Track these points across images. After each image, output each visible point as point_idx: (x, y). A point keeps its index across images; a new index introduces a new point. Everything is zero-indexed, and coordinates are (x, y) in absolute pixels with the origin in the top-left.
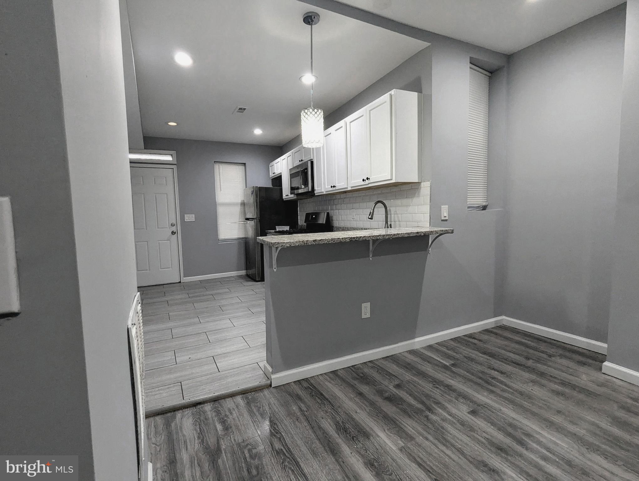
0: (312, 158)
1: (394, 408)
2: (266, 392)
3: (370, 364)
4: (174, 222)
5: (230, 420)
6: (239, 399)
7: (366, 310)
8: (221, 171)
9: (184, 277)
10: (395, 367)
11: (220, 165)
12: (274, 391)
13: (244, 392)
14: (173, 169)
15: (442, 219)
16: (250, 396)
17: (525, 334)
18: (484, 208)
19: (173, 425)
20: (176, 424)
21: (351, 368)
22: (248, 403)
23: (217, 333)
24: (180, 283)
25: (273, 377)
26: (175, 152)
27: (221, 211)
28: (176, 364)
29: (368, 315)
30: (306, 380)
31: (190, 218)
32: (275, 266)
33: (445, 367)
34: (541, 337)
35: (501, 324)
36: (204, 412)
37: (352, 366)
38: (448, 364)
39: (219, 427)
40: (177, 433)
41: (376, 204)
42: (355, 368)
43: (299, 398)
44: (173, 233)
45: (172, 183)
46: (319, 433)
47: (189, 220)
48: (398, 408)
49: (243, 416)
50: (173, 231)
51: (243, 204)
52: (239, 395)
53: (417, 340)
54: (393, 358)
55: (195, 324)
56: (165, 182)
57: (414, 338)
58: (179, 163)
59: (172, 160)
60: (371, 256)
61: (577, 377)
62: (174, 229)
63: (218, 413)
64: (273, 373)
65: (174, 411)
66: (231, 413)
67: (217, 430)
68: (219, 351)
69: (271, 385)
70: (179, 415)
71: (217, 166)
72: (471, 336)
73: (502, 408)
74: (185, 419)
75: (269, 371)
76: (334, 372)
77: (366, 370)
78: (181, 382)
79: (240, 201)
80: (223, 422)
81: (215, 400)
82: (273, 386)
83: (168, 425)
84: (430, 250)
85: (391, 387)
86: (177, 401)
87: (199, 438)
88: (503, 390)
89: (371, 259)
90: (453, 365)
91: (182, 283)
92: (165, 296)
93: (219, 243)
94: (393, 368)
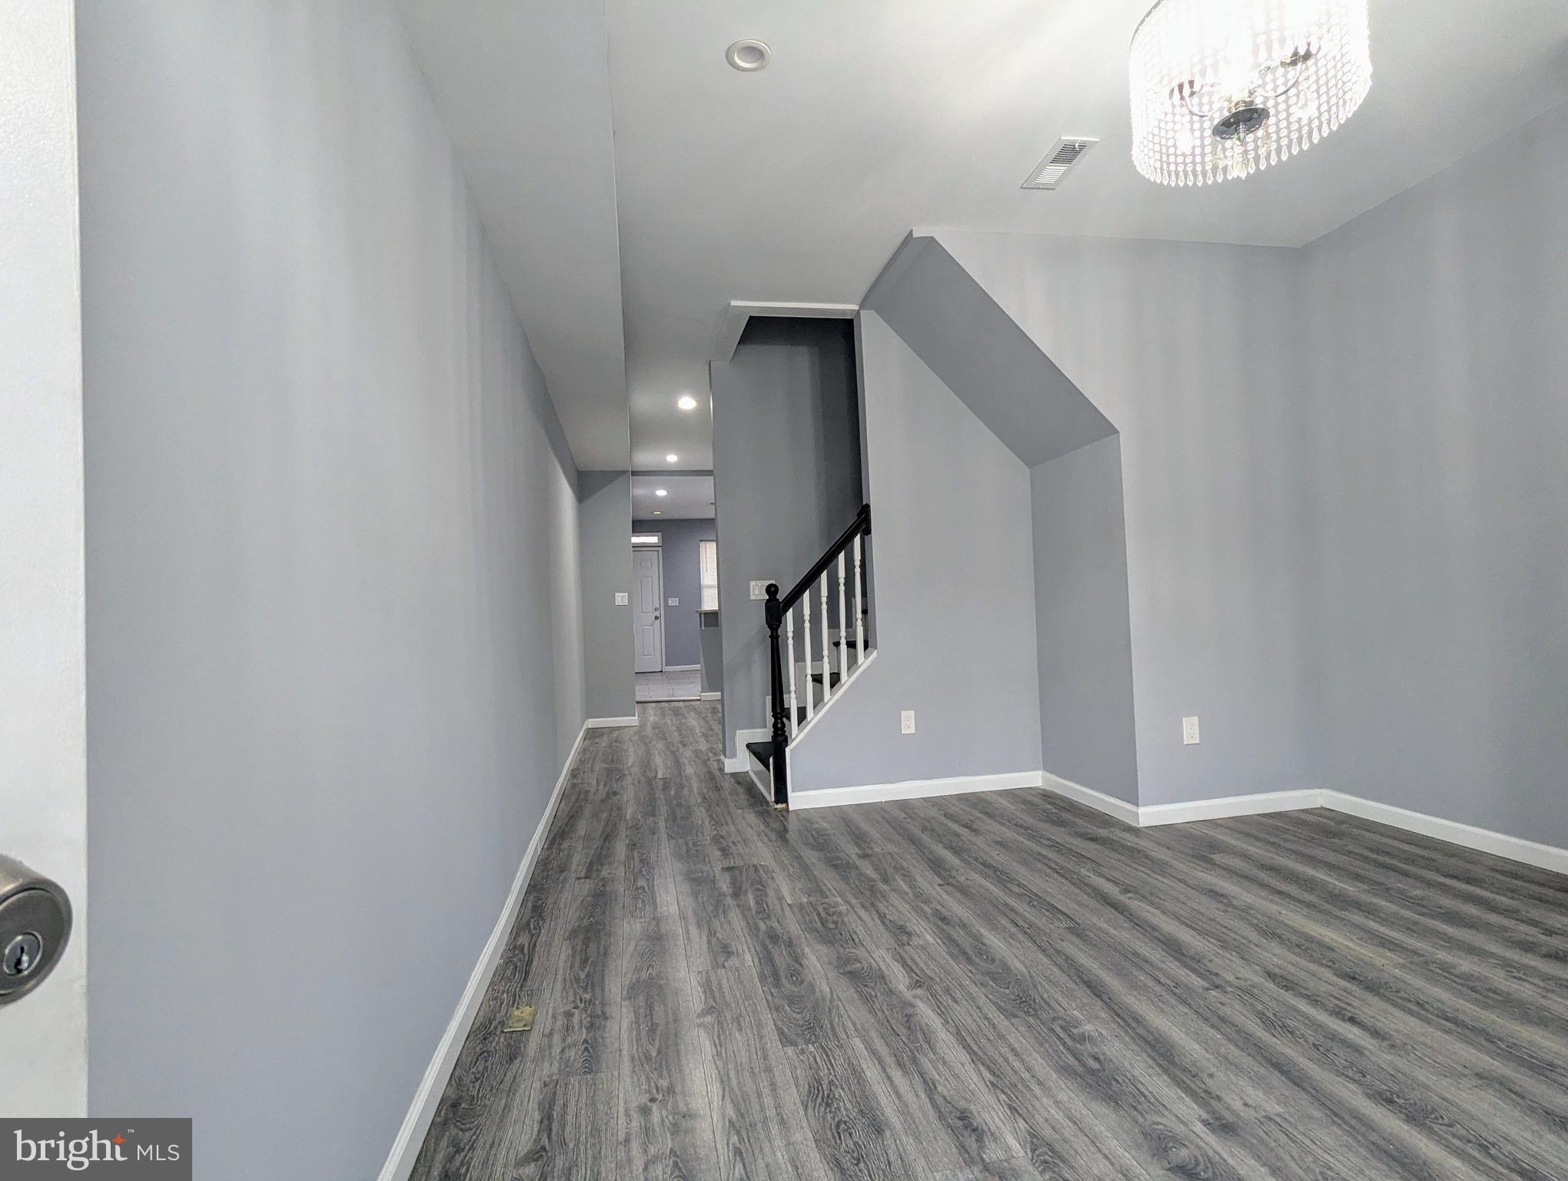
4: (658, 606)
8: (708, 550)
9: (666, 666)
11: (707, 543)
14: (658, 550)
26: (661, 532)
27: (706, 593)
31: (673, 602)
44: (656, 618)
45: (658, 566)
47: (673, 604)
50: (656, 616)
56: (650, 564)
58: (665, 544)
59: (657, 541)
62: (657, 613)
71: (702, 544)
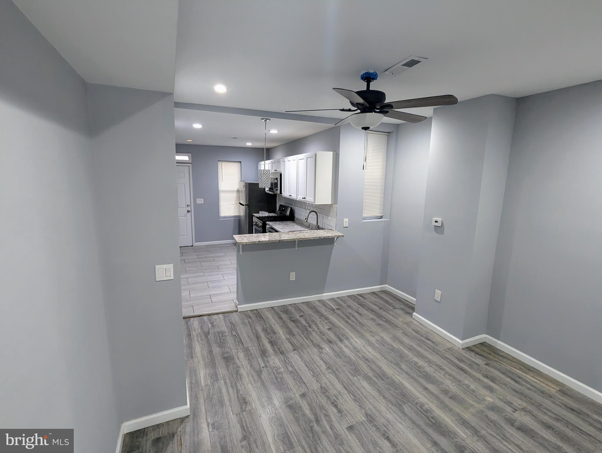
0: (281, 171)
1: (294, 324)
2: (235, 313)
3: (294, 305)
4: (189, 204)
5: (215, 323)
6: (221, 315)
7: (293, 276)
8: (223, 167)
9: (195, 242)
10: (306, 307)
11: (222, 162)
12: (239, 313)
13: (223, 313)
14: (189, 166)
15: (344, 226)
16: (226, 315)
17: (393, 296)
18: (381, 217)
19: (189, 323)
20: (190, 323)
21: (283, 306)
22: (225, 317)
23: (214, 282)
24: (192, 247)
25: (239, 307)
26: (191, 154)
27: (222, 196)
28: (190, 297)
29: (294, 279)
30: (257, 310)
31: (200, 201)
32: (241, 251)
33: (333, 310)
34: (401, 299)
35: (385, 289)
36: (204, 319)
37: (283, 305)
38: (335, 308)
39: (210, 325)
40: (191, 326)
41: (310, 213)
42: (284, 307)
43: (250, 318)
44: (188, 211)
45: (188, 176)
46: (254, 331)
47: (200, 202)
48: (295, 324)
49: (221, 322)
50: (188, 210)
51: (238, 191)
52: (221, 314)
53: (324, 294)
54: (307, 304)
55: (200, 276)
56: (183, 175)
57: (323, 293)
58: (194, 162)
59: (188, 159)
60: (296, 247)
61: (397, 319)
62: (189, 209)
63: (210, 320)
64: (239, 305)
65: (190, 318)
66: (216, 321)
67: (208, 326)
68: (214, 293)
69: (237, 311)
70: (192, 319)
71: (220, 164)
72: (360, 295)
73: (345, 329)
74: (194, 321)
75: (237, 303)
76: (272, 308)
77: (289, 308)
78: (193, 306)
79: (236, 189)
80: (212, 324)
81: (209, 315)
82: (238, 311)
83: (187, 323)
84: (335, 244)
85: (298, 316)
86: (192, 314)
87: (200, 328)
88: (353, 322)
89: (296, 249)
90: (338, 309)
91: (194, 247)
92: (183, 256)
93: (220, 219)
94: (305, 308)
